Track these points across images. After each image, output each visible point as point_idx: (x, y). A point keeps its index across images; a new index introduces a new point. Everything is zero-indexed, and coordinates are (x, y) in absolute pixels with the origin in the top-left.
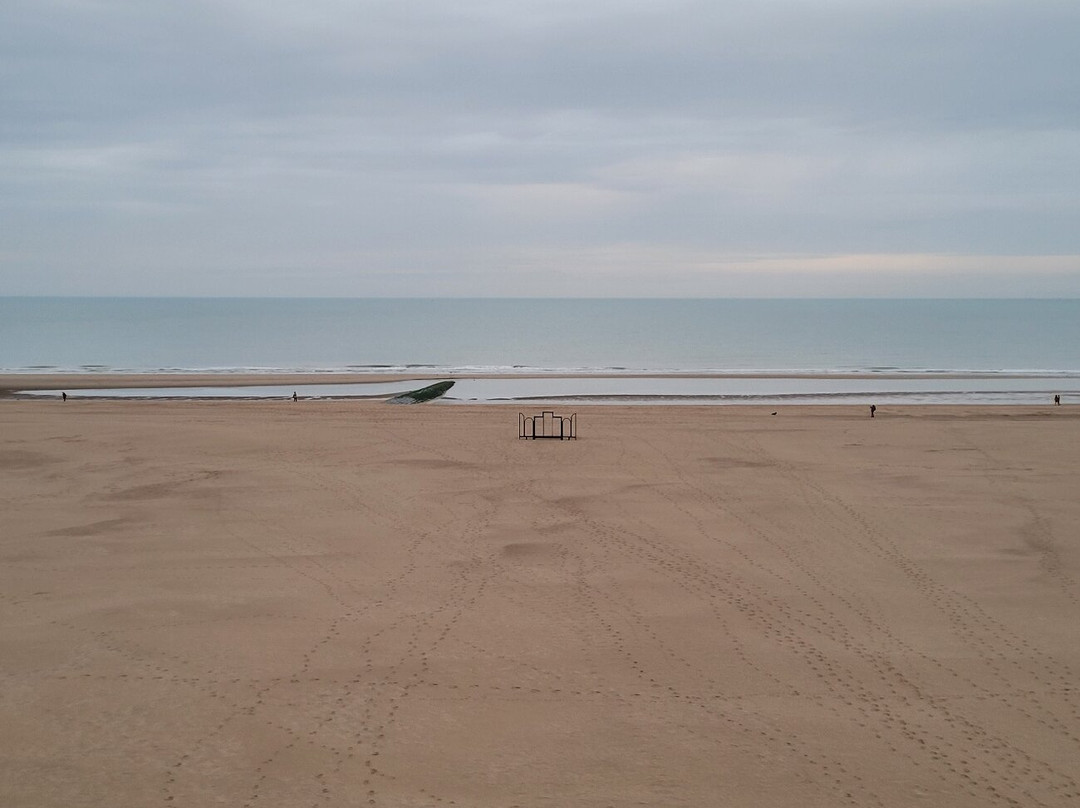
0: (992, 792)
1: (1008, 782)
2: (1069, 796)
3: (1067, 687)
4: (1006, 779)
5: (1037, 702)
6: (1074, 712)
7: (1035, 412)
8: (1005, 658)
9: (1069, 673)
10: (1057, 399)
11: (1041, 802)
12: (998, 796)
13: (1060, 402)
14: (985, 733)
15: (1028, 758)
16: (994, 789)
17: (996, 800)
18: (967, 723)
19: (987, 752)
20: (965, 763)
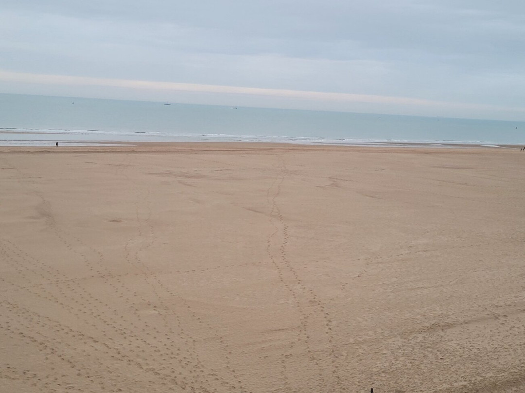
0: (21, 335)
1: (29, 329)
2: (58, 331)
3: (58, 280)
4: (28, 328)
5: (43, 288)
6: (61, 291)
7: (43, 150)
8: (28, 269)
9: (58, 273)
10: (57, 144)
11: (45, 336)
12: (24, 336)
13: (58, 145)
14: (18, 307)
15: (39, 316)
16: (22, 333)
17: (23, 338)
18: (9, 303)
19: (19, 316)
20: (8, 323)
